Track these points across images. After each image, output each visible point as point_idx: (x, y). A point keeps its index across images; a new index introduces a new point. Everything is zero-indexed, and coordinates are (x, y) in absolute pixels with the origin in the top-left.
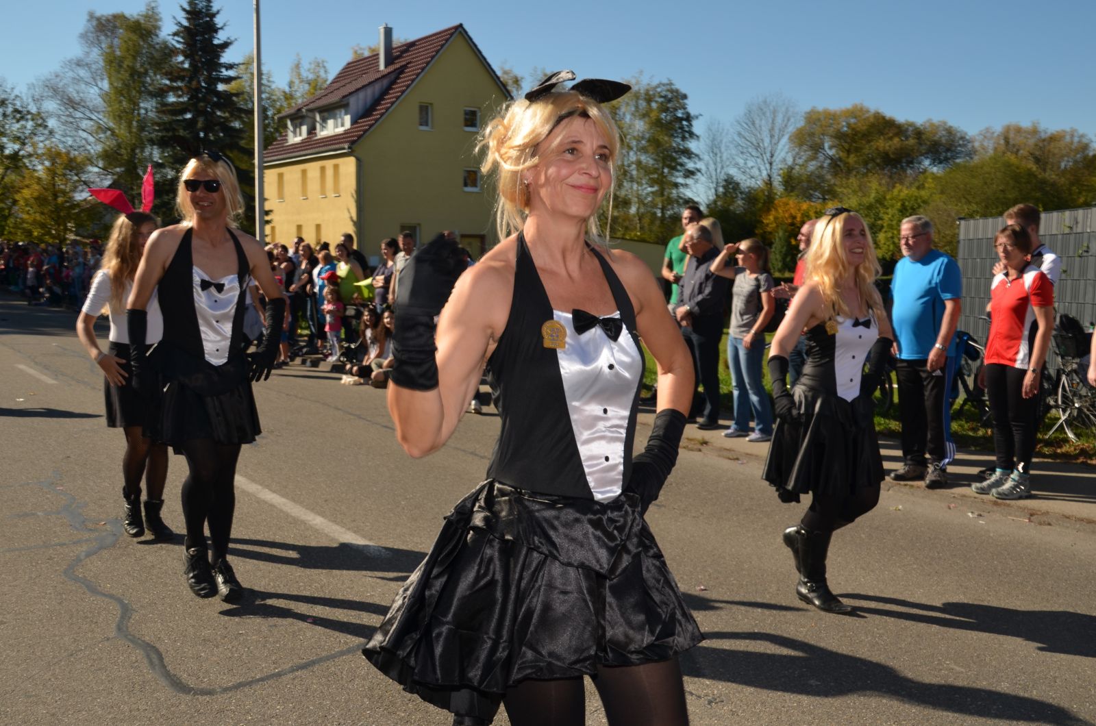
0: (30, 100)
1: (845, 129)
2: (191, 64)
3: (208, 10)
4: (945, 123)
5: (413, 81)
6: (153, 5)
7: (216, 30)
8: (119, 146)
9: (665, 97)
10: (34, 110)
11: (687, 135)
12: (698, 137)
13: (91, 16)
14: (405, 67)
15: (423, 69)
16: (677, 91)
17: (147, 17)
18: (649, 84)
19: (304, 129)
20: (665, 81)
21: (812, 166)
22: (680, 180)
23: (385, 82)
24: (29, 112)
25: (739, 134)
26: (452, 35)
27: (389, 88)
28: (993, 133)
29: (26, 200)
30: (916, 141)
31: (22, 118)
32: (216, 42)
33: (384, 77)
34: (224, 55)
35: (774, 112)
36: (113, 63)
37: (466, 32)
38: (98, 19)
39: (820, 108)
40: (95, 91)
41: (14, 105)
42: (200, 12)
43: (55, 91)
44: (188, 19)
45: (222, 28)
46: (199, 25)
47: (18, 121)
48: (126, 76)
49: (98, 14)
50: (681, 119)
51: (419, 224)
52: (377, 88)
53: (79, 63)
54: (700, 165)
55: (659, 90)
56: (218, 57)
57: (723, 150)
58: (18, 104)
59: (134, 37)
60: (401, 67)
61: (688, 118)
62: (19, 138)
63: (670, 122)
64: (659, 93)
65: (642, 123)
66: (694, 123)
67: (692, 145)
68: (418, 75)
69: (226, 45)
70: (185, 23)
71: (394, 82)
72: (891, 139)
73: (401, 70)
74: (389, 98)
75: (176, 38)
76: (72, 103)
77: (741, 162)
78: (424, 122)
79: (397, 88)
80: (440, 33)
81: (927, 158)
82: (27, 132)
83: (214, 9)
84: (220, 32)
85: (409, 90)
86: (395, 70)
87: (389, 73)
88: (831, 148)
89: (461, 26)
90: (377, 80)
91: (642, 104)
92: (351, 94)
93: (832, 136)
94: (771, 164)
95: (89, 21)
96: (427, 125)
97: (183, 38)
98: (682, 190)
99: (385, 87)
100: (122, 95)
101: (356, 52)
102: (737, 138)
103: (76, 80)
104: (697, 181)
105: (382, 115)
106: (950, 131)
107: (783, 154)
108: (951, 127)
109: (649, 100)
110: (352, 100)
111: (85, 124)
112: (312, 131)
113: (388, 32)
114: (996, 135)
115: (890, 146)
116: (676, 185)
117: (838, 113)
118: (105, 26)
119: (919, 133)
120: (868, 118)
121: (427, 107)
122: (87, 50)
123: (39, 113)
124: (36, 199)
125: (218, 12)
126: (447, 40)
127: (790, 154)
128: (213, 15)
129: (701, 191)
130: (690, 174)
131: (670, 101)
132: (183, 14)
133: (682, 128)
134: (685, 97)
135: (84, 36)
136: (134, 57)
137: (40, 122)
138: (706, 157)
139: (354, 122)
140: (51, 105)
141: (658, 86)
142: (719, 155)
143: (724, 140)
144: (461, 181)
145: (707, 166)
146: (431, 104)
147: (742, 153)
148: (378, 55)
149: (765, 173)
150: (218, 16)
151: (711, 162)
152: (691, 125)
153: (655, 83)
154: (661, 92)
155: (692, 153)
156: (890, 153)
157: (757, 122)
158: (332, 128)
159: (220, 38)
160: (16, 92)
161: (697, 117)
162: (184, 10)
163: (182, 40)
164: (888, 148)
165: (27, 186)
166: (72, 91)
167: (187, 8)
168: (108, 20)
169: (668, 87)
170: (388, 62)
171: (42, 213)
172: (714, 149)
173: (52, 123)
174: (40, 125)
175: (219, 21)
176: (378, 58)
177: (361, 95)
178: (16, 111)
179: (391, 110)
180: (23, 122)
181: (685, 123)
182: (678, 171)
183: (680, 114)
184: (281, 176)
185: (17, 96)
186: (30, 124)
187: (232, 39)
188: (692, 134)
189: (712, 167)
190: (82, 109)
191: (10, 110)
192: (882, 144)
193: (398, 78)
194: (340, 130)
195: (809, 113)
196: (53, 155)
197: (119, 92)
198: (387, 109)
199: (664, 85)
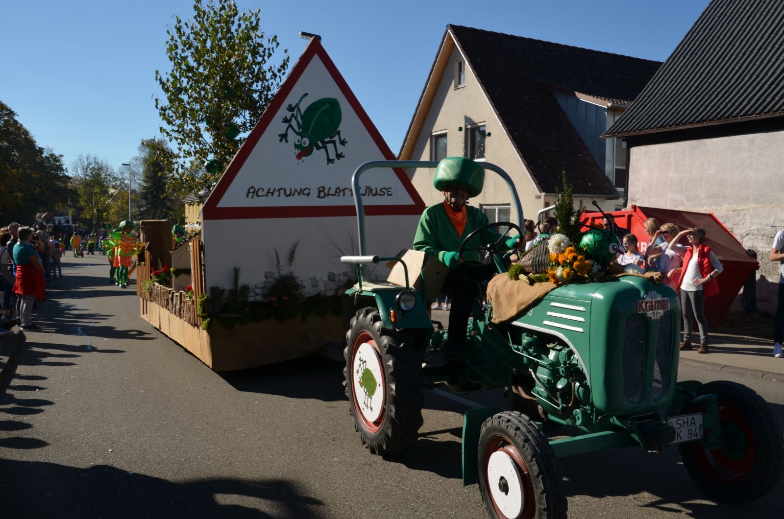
0: (119, 173)
10: (120, 177)
29: (113, 213)
31: (116, 180)
40: (141, 170)
53: (136, 159)
58: (115, 175)
76: (133, 174)
103: (136, 165)
123: (122, 178)
135: (140, 148)
137: (122, 181)
140: (126, 175)
158: (202, 192)
160: (115, 171)
178: (114, 178)
186: (118, 183)
191: (112, 177)
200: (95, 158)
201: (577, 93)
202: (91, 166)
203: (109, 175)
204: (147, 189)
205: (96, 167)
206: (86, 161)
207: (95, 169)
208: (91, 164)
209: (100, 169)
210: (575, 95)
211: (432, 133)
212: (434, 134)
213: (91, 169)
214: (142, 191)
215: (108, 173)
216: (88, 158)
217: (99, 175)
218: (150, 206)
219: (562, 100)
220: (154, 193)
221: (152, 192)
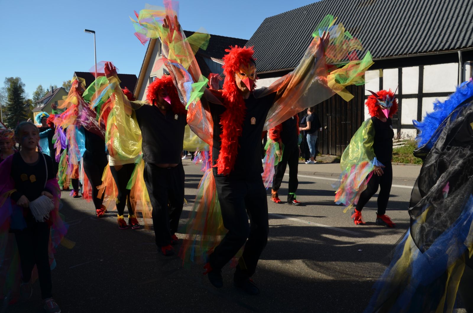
13: (6, 78)
14: (54, 94)
19: (39, 105)
40: (6, 94)
49: (7, 78)
52: (49, 98)
53: (3, 88)
71: (51, 97)
80: (59, 88)
92: (43, 100)
103: (3, 92)
110: (44, 101)
112: (40, 106)
113: (52, 87)
135: (5, 82)
139: (44, 105)
158: (42, 106)
176: (51, 92)
177: (46, 100)
184: (36, 114)
194: (43, 106)
201: (212, 58)
204: (11, 105)
210: (211, 59)
211: (150, 76)
212: (151, 77)
214: (8, 106)
218: (13, 115)
219: (206, 60)
220: (15, 108)
221: (14, 107)
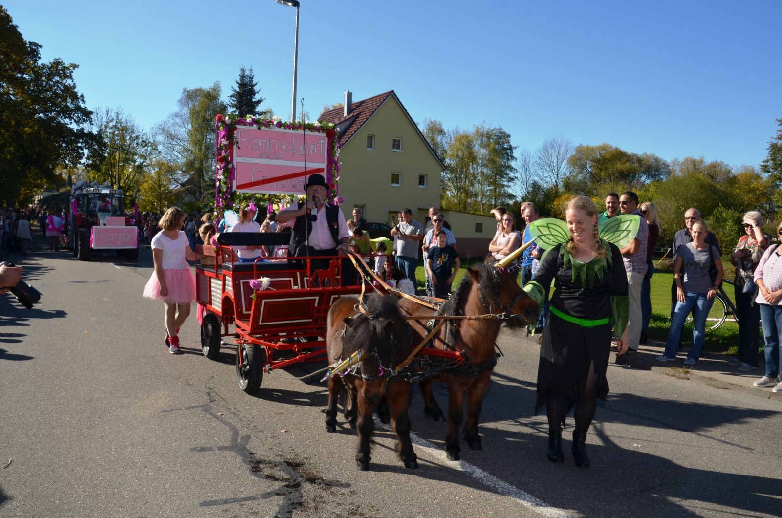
0: (150, 136)
1: (599, 157)
2: (239, 112)
3: (251, 83)
4: (654, 155)
5: (364, 122)
6: (217, 83)
7: (254, 94)
8: (194, 160)
9: (497, 136)
10: (152, 141)
11: (510, 157)
12: (515, 159)
13: (185, 90)
14: (360, 114)
15: (370, 116)
16: (504, 133)
17: (214, 90)
18: (489, 129)
20: (498, 127)
21: (580, 177)
22: (506, 183)
23: (348, 123)
24: (149, 142)
25: (540, 158)
26: (387, 97)
27: (350, 126)
28: (679, 162)
29: (145, 189)
30: (638, 164)
31: (146, 145)
32: (254, 100)
33: (347, 120)
34: (258, 107)
35: (560, 146)
36: (194, 114)
37: (396, 95)
38: (188, 92)
39: (585, 144)
40: (184, 130)
41: (142, 138)
42: (246, 84)
43: (163, 130)
44: (239, 88)
45: (258, 92)
46: (245, 91)
47: (144, 147)
48: (200, 121)
49: (188, 89)
50: (507, 149)
51: (365, 205)
52: (343, 126)
53: (177, 116)
54: (517, 175)
55: (494, 132)
56: (255, 108)
57: (531, 166)
58: (145, 137)
59: (207, 100)
60: (357, 114)
61: (511, 148)
62: (144, 155)
63: (501, 150)
64: (494, 134)
65: (485, 150)
66: (514, 151)
67: (513, 164)
68: (367, 119)
69: (259, 102)
70: (238, 90)
71: (353, 123)
72: (625, 163)
73: (357, 116)
74: (350, 132)
75: (232, 98)
76: (171, 137)
77: (541, 174)
78: (370, 145)
79: (354, 126)
80: (380, 95)
81: (644, 174)
82: (148, 153)
83: (254, 82)
84: (257, 95)
85: (362, 127)
86: (354, 116)
87: (350, 118)
88: (590, 167)
89: (393, 91)
90: (343, 122)
91: (485, 139)
93: (592, 161)
94: (557, 175)
95: (183, 93)
96: (371, 147)
97: (236, 98)
98: (506, 189)
99: (347, 125)
100: (198, 131)
101: (326, 108)
102: (539, 161)
103: (174, 125)
104: (515, 184)
105: (346, 141)
106: (657, 160)
107: (564, 170)
108: (657, 157)
109: (489, 138)
111: (177, 148)
113: (350, 95)
114: (680, 163)
115: (624, 168)
116: (503, 186)
117: (594, 148)
118: (191, 95)
119: (640, 161)
120: (611, 152)
121: (372, 137)
122: (181, 108)
123: (154, 143)
124: (151, 188)
125: (256, 84)
126: (384, 100)
127: (568, 170)
128: (254, 85)
129: (517, 190)
130: (511, 180)
131: (500, 138)
132: (237, 85)
133: (507, 154)
134: (509, 136)
135: (180, 101)
136: (206, 111)
137: (154, 147)
138: (521, 171)
140: (160, 138)
141: (494, 130)
142: (528, 169)
143: (531, 162)
144: (390, 180)
145: (521, 175)
146: (374, 136)
147: (541, 168)
148: (343, 108)
149: (554, 181)
150: (256, 86)
151: (523, 173)
152: (512, 152)
153: (492, 128)
154: (496, 133)
155: (513, 168)
156: (624, 171)
157: (550, 151)
159: (256, 98)
160: (144, 132)
161: (516, 148)
162: (237, 83)
163: (235, 99)
164: (623, 168)
165: (146, 182)
166: (171, 130)
167: (240, 82)
168: (193, 92)
169: (500, 131)
170: (350, 111)
171: (152, 196)
172: (525, 166)
173: (160, 147)
174: (154, 149)
175: (256, 88)
176: (343, 110)
178: (144, 141)
179: (351, 139)
180: (146, 148)
181: (508, 151)
182: (504, 178)
183: (506, 146)
185: (144, 134)
186: (149, 149)
187: (263, 98)
188: (512, 157)
189: (524, 176)
190: (176, 140)
191: (140, 141)
192: (619, 166)
193: (355, 120)
195: (578, 147)
196: (160, 165)
197: (196, 130)
198: (349, 138)
199: (497, 129)
200: (118, 113)
202: (111, 124)
203: (137, 137)
205: (119, 125)
206: (104, 116)
207: (117, 128)
208: (112, 121)
209: (124, 129)
213: (112, 128)
215: (134, 136)
216: (107, 112)
217: (123, 138)
